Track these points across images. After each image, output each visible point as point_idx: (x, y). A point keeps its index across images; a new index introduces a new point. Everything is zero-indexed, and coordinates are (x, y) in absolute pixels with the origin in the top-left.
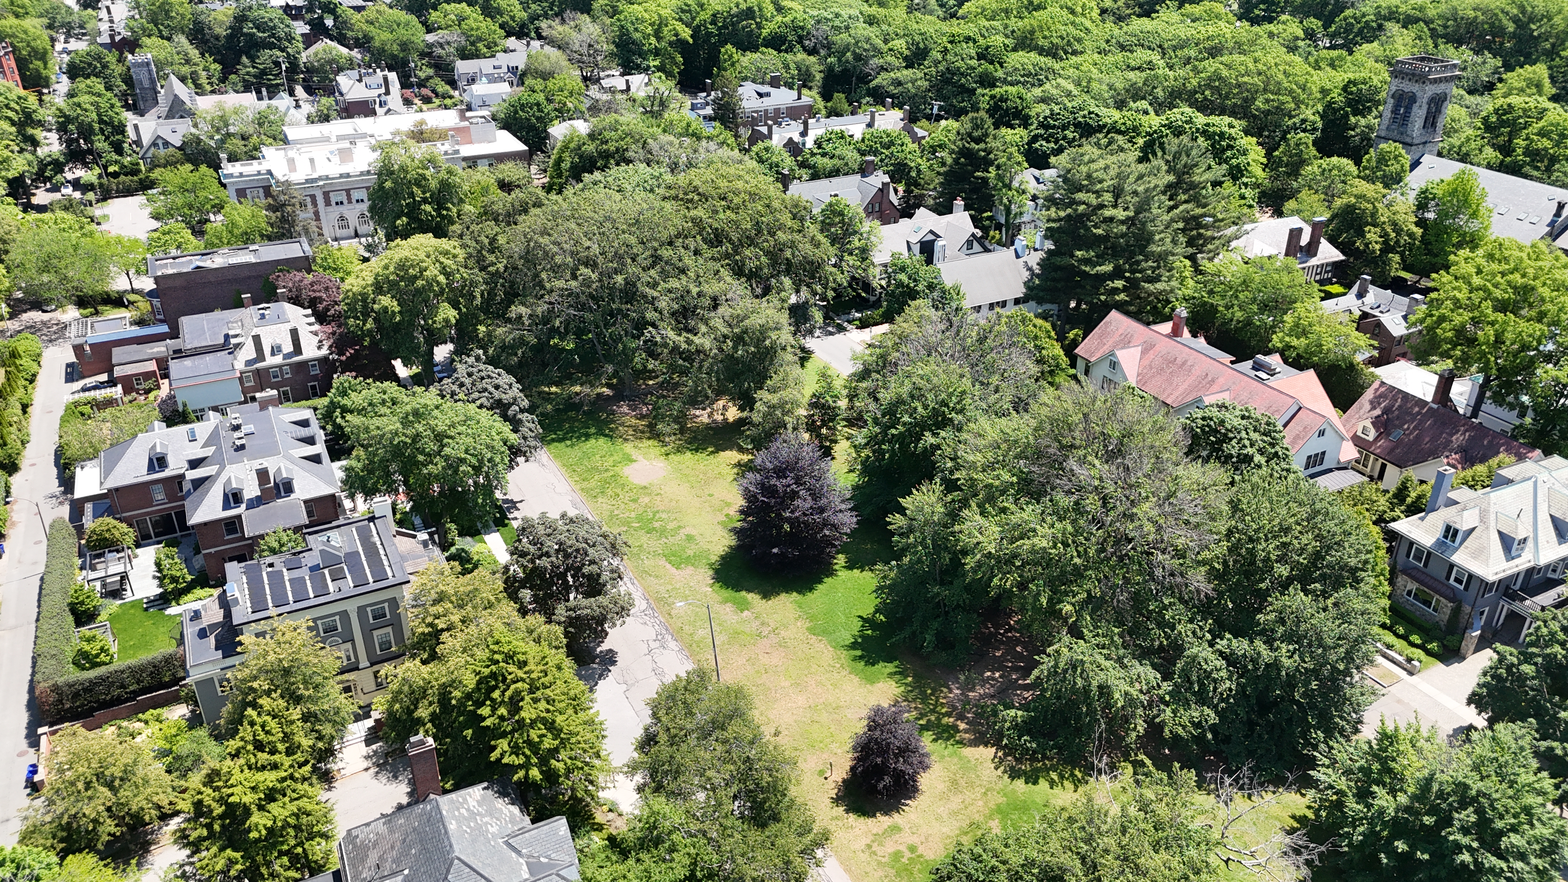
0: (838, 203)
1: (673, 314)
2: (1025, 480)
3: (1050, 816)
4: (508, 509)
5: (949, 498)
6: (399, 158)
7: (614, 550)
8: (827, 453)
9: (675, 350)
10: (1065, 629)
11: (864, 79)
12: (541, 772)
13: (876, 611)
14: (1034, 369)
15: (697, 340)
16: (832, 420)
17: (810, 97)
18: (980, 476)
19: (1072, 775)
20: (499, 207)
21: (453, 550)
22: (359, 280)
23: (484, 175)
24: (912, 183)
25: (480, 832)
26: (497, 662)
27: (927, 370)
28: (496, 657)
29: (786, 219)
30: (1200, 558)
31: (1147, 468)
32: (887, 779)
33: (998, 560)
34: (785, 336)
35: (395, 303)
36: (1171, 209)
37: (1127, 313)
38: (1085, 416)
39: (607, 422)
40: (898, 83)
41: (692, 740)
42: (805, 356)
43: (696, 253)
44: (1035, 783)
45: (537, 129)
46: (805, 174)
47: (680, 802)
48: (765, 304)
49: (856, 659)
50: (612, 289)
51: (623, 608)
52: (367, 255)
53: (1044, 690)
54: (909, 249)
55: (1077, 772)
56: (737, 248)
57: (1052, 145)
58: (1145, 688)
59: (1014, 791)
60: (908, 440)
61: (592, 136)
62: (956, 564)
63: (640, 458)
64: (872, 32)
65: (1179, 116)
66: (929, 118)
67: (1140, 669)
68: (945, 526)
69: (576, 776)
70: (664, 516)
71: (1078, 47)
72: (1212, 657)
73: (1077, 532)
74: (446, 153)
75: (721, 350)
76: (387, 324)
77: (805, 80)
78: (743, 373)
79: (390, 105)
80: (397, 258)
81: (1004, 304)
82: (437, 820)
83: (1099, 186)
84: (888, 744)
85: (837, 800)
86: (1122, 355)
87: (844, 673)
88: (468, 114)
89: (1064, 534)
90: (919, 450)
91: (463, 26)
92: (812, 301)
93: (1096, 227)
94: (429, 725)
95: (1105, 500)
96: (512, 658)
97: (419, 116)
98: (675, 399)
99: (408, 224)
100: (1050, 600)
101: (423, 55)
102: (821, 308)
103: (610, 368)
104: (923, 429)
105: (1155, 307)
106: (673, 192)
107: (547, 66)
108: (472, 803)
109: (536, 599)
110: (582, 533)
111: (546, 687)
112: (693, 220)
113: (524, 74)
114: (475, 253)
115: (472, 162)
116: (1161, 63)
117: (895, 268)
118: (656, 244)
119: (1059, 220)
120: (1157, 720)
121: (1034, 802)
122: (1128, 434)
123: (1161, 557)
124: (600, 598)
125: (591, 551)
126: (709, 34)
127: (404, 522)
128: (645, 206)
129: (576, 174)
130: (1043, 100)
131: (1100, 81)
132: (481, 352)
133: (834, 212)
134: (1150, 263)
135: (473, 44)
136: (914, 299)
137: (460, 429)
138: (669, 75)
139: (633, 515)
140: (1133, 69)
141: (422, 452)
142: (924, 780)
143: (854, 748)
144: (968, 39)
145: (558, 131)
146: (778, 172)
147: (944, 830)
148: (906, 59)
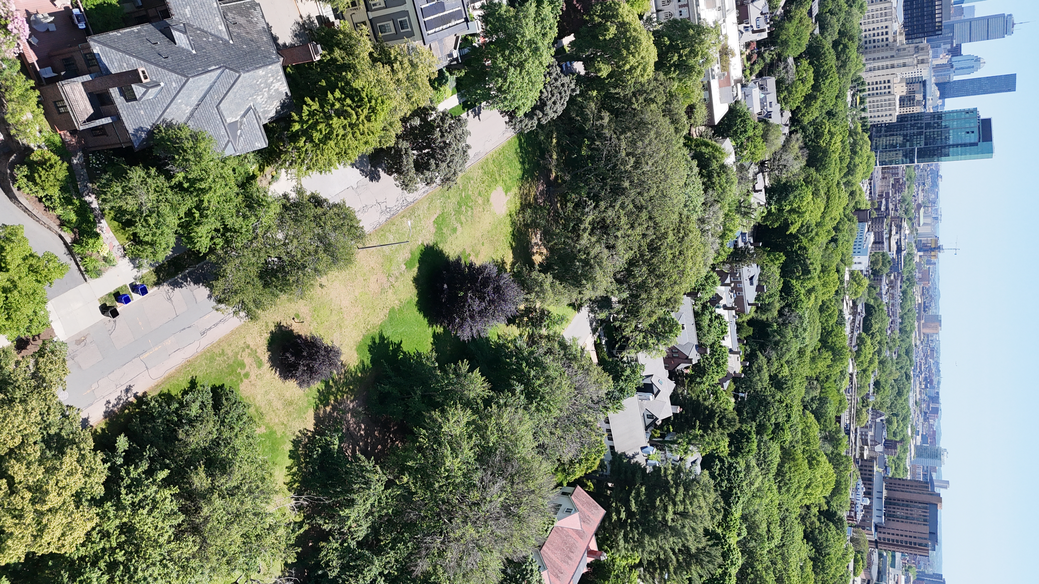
0: (678, 329)
1: (603, 219)
2: (491, 451)
3: (267, 466)
4: (475, 111)
5: (479, 401)
6: (709, 39)
7: (446, 180)
8: (511, 321)
9: (581, 221)
10: (391, 477)
11: (763, 348)
12: (297, 131)
13: (404, 353)
14: (566, 459)
15: (586, 235)
16: (533, 325)
17: (750, 311)
18: (493, 422)
19: (295, 481)
20: (675, 105)
21: (447, 74)
22: (627, 13)
23: (698, 95)
24: (692, 379)
25: (257, 90)
26: (370, 102)
27: (565, 388)
28: (373, 101)
29: (667, 294)
30: (438, 566)
31: (498, 532)
32: (292, 359)
33: (438, 434)
34: (588, 294)
35: (611, 36)
36: (673, 550)
37: (603, 521)
38: (533, 492)
39: (532, 176)
40: (759, 370)
41: (318, 230)
42: (576, 306)
43: (644, 235)
44: (290, 457)
45: (729, 130)
46: (698, 308)
47: (277, 222)
48: (610, 280)
49: (373, 339)
50: (621, 179)
51: (407, 186)
52: (645, 17)
53: (351, 463)
54: (648, 376)
55: (297, 484)
56: (647, 262)
57: (717, 472)
58: (352, 530)
59: (284, 443)
60: (519, 374)
61: (723, 167)
62: (435, 406)
63: (508, 198)
64: (793, 353)
65: (736, 556)
66: (736, 390)
67: (365, 527)
68: (461, 399)
69: (295, 154)
70: (469, 213)
71: (784, 490)
72: (372, 574)
73: (456, 486)
74: (713, 70)
75: (579, 251)
76: (597, 31)
77: (761, 308)
78: (564, 265)
79: (745, 33)
80: (642, 37)
81: (610, 439)
82: (265, 62)
83: (688, 502)
84: (315, 360)
85: (279, 326)
86: (575, 517)
87: (364, 331)
88: (739, 85)
89: (454, 476)
90: (513, 382)
91: (799, 82)
92: (612, 311)
93: (661, 500)
94: (329, 57)
95: (477, 504)
96: (373, 112)
97: (737, 52)
98: (548, 221)
99: (665, 45)
100: (411, 467)
101: (779, 55)
102: (608, 317)
103: (567, 178)
104: (525, 384)
105: (608, 539)
106: (685, 220)
107: (771, 137)
108: (277, 85)
109: (413, 128)
110: (456, 159)
111: (353, 134)
112: (666, 233)
113: (766, 122)
114: (644, 89)
115: (707, 88)
116: (773, 545)
117: (634, 365)
118: (650, 208)
119: (666, 476)
120: (331, 538)
121: (277, 456)
122: (521, 519)
123: (438, 541)
124: (413, 170)
125: (445, 165)
126: (792, 245)
127: (466, 42)
128: (675, 201)
129: (698, 156)
130: (748, 467)
131: (760, 505)
132: (578, 92)
133: (671, 327)
134: (637, 536)
135: (787, 88)
136: (613, 379)
137: (526, 79)
138: (765, 219)
139: (470, 193)
140: (768, 527)
141: (511, 53)
142: (292, 384)
143: (313, 337)
144: (789, 416)
145: (728, 145)
146: (699, 290)
147: (259, 396)
148: (776, 375)
